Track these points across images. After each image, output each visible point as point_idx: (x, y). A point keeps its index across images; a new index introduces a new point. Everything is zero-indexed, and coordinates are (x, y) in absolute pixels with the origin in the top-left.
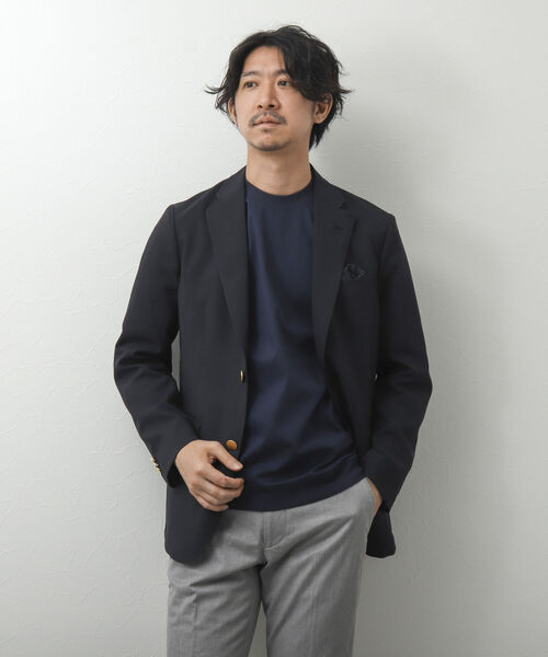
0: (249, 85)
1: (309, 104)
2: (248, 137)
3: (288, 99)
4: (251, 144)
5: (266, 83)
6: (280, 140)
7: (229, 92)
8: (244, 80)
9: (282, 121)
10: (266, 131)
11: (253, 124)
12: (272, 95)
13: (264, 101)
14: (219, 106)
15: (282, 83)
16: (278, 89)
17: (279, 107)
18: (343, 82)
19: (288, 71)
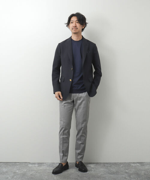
0: (72, 23)
1: (81, 25)
2: (72, 31)
3: (78, 25)
4: (72, 32)
5: (74, 23)
6: (77, 32)
7: (68, 24)
8: (71, 22)
9: (77, 29)
10: (74, 30)
11: (72, 29)
12: (76, 25)
13: (74, 25)
14: (67, 26)
15: (77, 22)
16: (76, 23)
17: (77, 26)
18: (87, 22)
19: (78, 20)
